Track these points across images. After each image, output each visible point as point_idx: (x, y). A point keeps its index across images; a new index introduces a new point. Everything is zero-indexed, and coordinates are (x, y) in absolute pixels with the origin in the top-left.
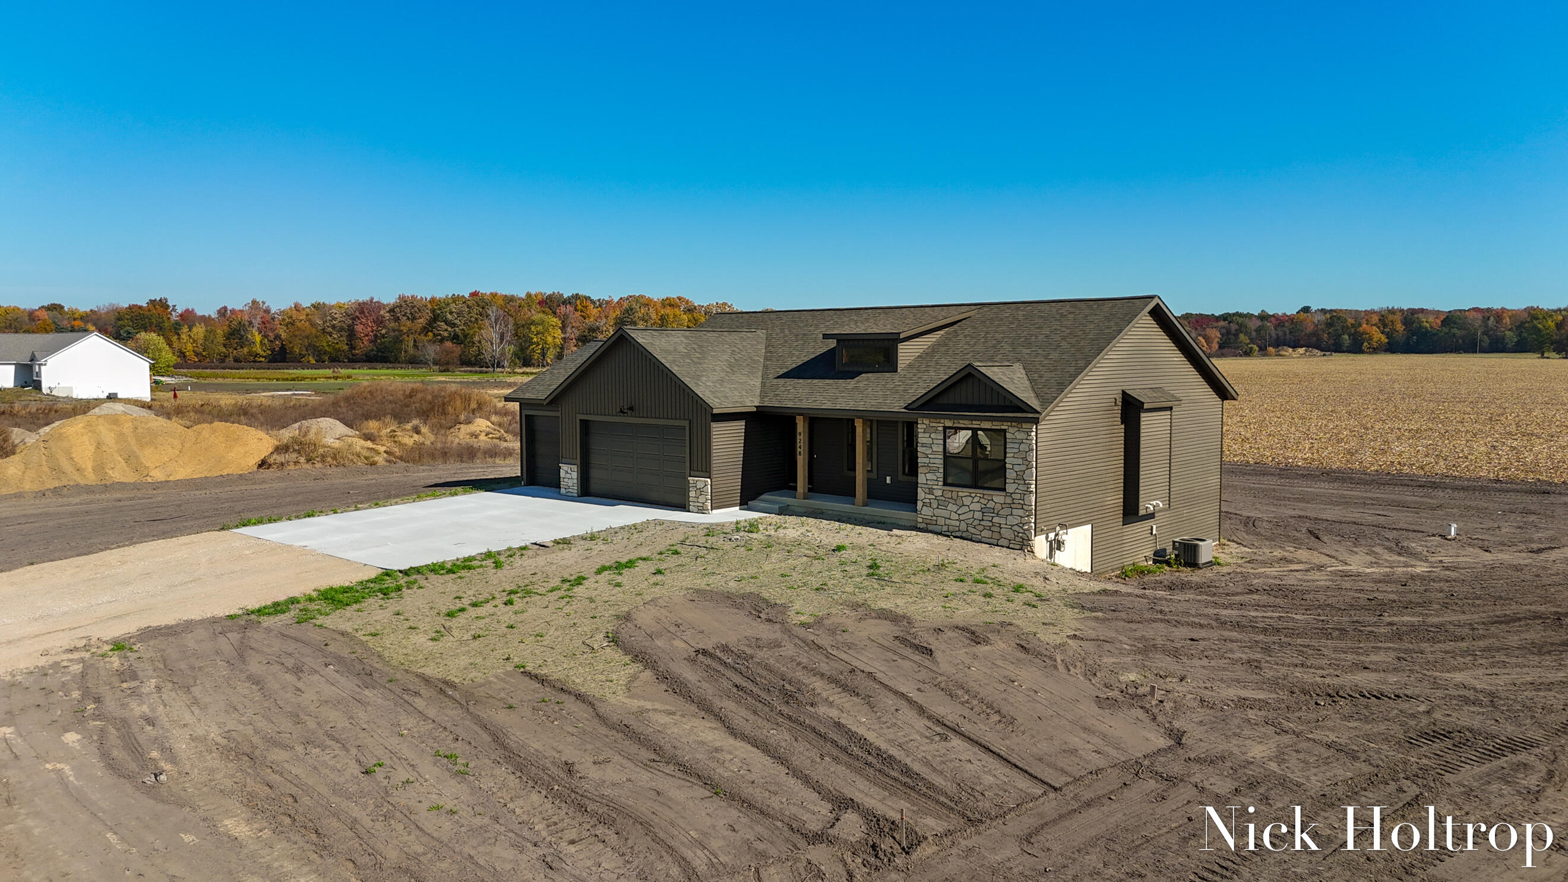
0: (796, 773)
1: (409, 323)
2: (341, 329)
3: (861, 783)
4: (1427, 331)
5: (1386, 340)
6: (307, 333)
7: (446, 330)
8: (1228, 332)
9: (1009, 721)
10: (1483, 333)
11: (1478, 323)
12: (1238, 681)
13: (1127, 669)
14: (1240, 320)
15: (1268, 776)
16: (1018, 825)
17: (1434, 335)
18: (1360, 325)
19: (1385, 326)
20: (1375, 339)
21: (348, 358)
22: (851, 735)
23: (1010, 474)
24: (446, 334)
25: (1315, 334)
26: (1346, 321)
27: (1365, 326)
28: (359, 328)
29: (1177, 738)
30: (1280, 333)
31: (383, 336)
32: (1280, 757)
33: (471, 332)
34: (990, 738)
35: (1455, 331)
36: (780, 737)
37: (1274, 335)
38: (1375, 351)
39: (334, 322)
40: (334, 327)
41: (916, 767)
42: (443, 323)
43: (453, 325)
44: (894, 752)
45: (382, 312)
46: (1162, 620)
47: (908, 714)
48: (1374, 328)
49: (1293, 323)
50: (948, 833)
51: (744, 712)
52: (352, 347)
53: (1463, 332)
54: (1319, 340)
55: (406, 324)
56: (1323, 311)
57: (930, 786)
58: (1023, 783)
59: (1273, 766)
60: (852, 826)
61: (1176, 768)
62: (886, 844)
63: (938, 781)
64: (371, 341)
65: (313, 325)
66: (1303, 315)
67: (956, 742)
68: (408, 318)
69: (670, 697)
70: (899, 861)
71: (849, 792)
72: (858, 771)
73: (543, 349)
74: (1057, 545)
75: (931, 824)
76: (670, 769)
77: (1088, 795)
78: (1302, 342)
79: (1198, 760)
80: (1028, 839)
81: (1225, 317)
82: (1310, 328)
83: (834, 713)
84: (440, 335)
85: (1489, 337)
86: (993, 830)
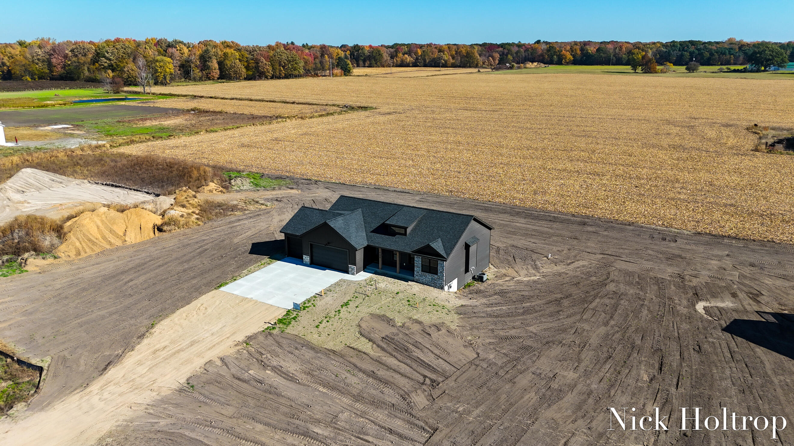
0: (414, 370)
1: (83, 58)
2: (43, 61)
3: (426, 371)
4: (590, 55)
5: (573, 59)
6: (23, 63)
7: (106, 62)
8: (503, 53)
9: (448, 353)
10: (614, 56)
11: (611, 51)
12: (489, 337)
13: (469, 336)
14: (509, 47)
15: (493, 362)
16: (454, 378)
17: (593, 56)
18: (562, 51)
19: (572, 51)
20: (568, 58)
21: (49, 77)
22: (421, 360)
23: (439, 272)
24: (106, 65)
25: (542, 55)
26: (556, 49)
27: (564, 51)
28: (54, 61)
29: (478, 354)
30: (527, 54)
31: (69, 65)
32: (495, 358)
33: (122, 65)
34: (446, 358)
35: (602, 54)
36: (409, 362)
37: (524, 55)
38: (567, 64)
39: (39, 57)
40: (38, 59)
41: (435, 367)
42: (103, 59)
43: (110, 60)
44: (430, 363)
45: (67, 52)
46: (475, 316)
47: (430, 354)
48: (568, 52)
49: (532, 49)
50: (443, 381)
51: (400, 356)
52: (51, 71)
53: (605, 55)
54: (544, 58)
55: (82, 59)
56: (546, 43)
57: (438, 371)
58: (453, 369)
59: (494, 360)
60: (428, 381)
61: (478, 363)
62: (434, 384)
63: (439, 369)
64: (62, 68)
65: (25, 58)
66: (537, 45)
67: (440, 360)
68: (83, 56)
69: (382, 351)
70: (437, 387)
71: (426, 374)
72: (425, 368)
73: (164, 75)
74: (450, 287)
75: (440, 379)
76: (392, 371)
77: (464, 370)
78: (536, 59)
79: (481, 360)
80: (455, 381)
81: (502, 45)
82: (540, 52)
83: (416, 354)
84: (103, 65)
85: (616, 57)
86: (450, 379)
